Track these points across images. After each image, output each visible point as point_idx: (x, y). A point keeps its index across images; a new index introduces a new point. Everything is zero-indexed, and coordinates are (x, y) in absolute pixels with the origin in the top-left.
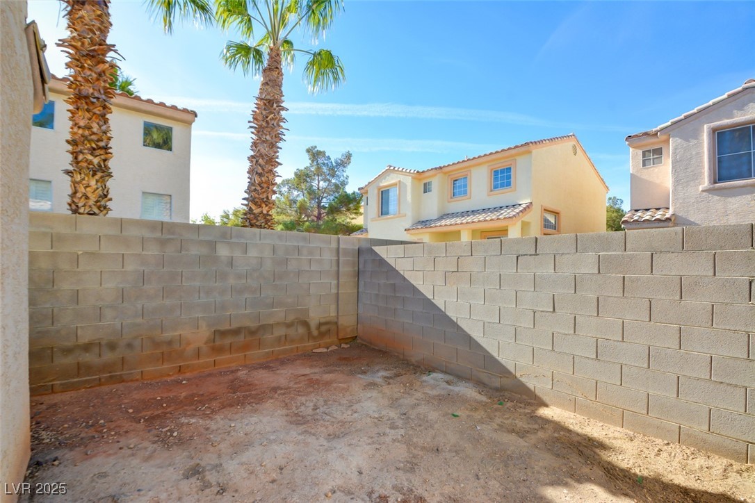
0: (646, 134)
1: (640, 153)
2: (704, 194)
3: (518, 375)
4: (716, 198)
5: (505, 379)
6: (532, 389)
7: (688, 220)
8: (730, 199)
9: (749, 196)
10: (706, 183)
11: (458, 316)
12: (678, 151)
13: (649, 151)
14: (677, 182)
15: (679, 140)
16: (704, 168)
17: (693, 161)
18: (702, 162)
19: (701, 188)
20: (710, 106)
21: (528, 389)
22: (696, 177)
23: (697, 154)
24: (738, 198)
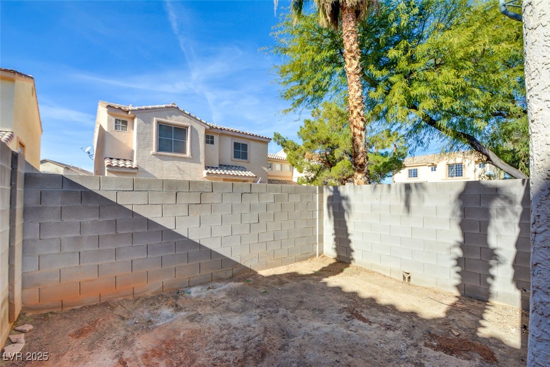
0: (120, 108)
1: (114, 119)
2: (153, 156)
3: (242, 263)
4: (158, 160)
5: (235, 269)
6: (249, 267)
7: (145, 170)
8: (164, 162)
9: (172, 162)
10: (154, 150)
11: (201, 238)
12: (140, 127)
13: (120, 120)
14: (139, 146)
15: (141, 121)
16: (153, 142)
17: (148, 136)
18: (152, 138)
19: (151, 153)
20: (157, 108)
21: (247, 268)
22: (149, 145)
23: (150, 132)
24: (167, 162)
